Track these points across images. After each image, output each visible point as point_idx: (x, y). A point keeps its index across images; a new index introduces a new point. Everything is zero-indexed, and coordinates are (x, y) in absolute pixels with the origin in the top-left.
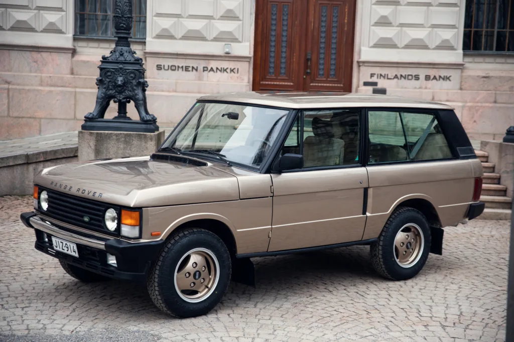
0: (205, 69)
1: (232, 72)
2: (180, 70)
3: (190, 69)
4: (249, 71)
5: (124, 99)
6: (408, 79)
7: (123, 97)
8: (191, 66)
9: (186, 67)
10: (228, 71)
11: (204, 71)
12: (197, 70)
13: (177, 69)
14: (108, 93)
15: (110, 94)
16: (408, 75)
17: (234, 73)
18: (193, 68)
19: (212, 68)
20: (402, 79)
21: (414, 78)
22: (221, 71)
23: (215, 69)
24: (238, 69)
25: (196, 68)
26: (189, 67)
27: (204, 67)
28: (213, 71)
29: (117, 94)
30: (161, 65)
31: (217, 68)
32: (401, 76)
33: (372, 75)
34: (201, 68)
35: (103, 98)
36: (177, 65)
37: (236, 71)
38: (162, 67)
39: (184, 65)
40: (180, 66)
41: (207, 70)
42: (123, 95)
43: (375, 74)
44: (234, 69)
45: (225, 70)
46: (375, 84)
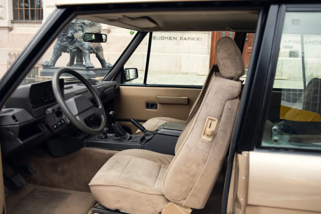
0: (181, 38)
1: (198, 40)
2: (166, 39)
3: (172, 38)
4: (208, 40)
5: (74, 49)
6: (315, 44)
7: (74, 47)
8: (173, 36)
9: (170, 37)
10: (195, 39)
11: (181, 39)
12: (176, 39)
13: (164, 39)
14: (63, 44)
15: (64, 45)
16: (315, 41)
17: (199, 40)
18: (174, 38)
19: (185, 38)
20: (311, 44)
21: (319, 43)
22: (191, 39)
23: (187, 38)
24: (201, 38)
25: (175, 37)
26: (172, 37)
27: (181, 37)
28: (186, 39)
29: (69, 45)
30: (155, 37)
31: (189, 38)
32: (310, 42)
33: (290, 41)
34: (179, 38)
35: (58, 48)
36: (164, 36)
37: (200, 39)
38: (156, 38)
39: (169, 36)
40: (167, 37)
41: (182, 39)
42: (73, 46)
43: (291, 41)
44: (199, 38)
45: (193, 39)
46: (292, 47)
